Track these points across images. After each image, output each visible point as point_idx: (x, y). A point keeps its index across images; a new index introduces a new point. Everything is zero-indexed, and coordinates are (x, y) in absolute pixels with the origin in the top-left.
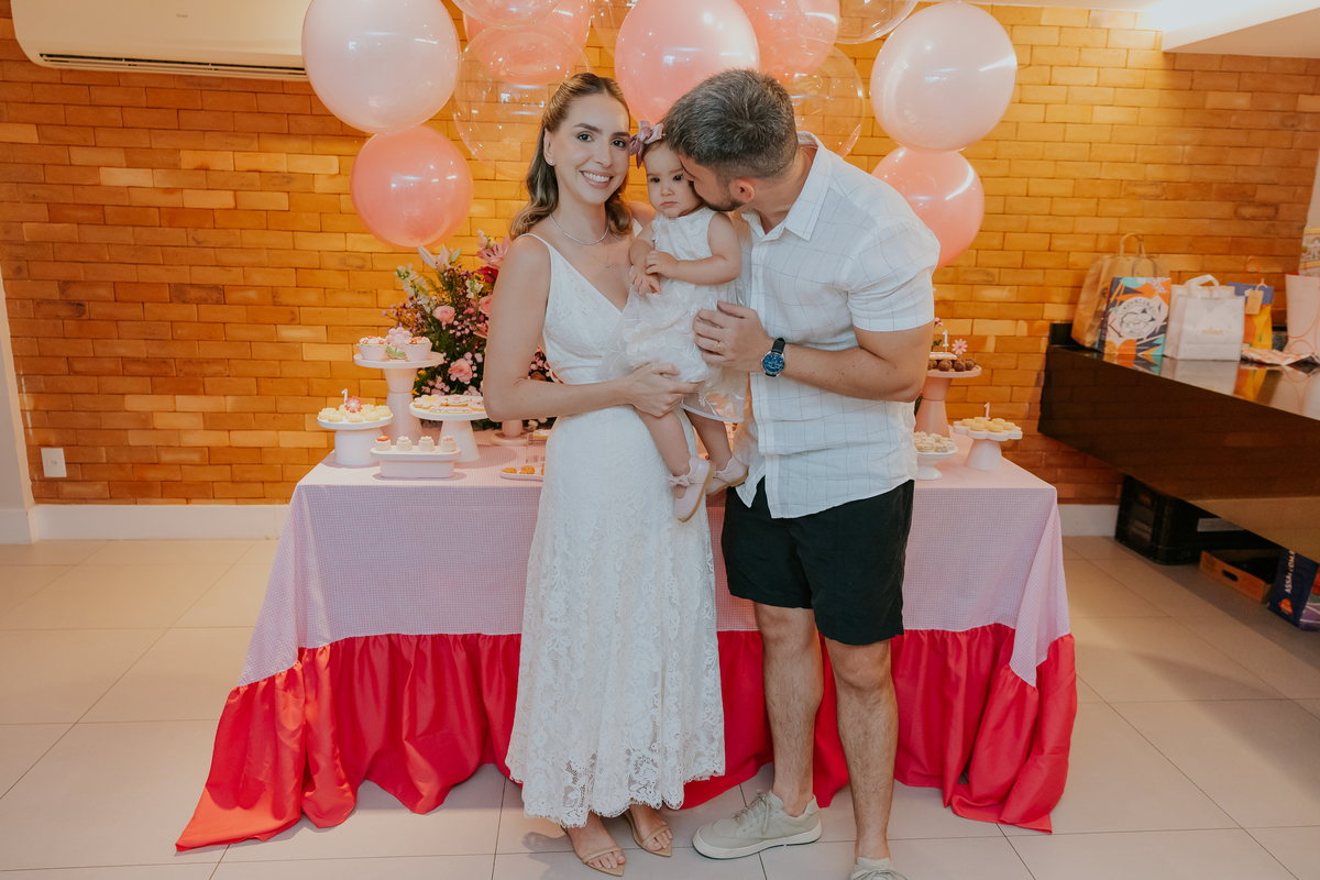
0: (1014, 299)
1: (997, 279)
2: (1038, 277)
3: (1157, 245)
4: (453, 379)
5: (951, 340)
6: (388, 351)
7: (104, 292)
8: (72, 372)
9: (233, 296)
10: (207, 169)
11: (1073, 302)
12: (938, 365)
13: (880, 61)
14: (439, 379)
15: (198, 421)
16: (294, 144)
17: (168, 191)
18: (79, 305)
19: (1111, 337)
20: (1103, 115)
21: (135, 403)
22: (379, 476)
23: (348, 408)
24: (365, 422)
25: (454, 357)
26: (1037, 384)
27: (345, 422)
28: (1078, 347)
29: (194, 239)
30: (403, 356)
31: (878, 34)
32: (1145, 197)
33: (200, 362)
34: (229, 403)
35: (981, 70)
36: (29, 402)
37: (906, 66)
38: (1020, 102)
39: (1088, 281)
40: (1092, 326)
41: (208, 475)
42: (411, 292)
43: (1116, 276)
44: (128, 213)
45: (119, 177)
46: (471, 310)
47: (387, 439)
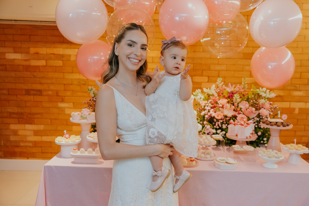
0: (305, 95)
1: (298, 88)
5: (281, 115)
6: (81, 116)
7: (5, 92)
9: (44, 93)
10: (37, 53)
12: (276, 124)
13: (253, 17)
15: (32, 133)
16: (65, 46)
17: (26, 60)
21: (13, 127)
22: (73, 163)
23: (65, 137)
24: (70, 142)
27: (64, 142)
29: (33, 75)
30: (86, 118)
31: (252, 8)
33: (33, 114)
34: (42, 127)
35: (289, 19)
37: (262, 19)
38: (306, 29)
41: (34, 150)
42: (93, 95)
44: (13, 67)
45: (12, 56)
47: (76, 149)
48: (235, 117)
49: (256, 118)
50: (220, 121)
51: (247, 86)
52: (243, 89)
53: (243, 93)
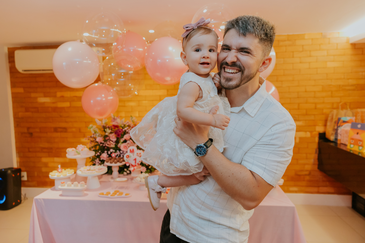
2: (312, 118)
3: (356, 105)
4: (102, 159)
6: (77, 152)
7: (38, 130)
8: (29, 152)
9: (69, 130)
10: (63, 97)
11: (325, 125)
14: (98, 159)
17: (53, 103)
18: (31, 134)
19: (339, 138)
20: (330, 65)
21: (44, 160)
22: (61, 195)
23: (58, 171)
24: (62, 176)
25: (103, 152)
26: (316, 153)
27: (56, 177)
28: (328, 140)
29: (60, 115)
32: (349, 90)
36: (19, 160)
38: (301, 63)
39: (329, 119)
40: (332, 134)
43: (339, 117)
44: (44, 109)
45: (43, 100)
46: (108, 138)
47: (64, 183)
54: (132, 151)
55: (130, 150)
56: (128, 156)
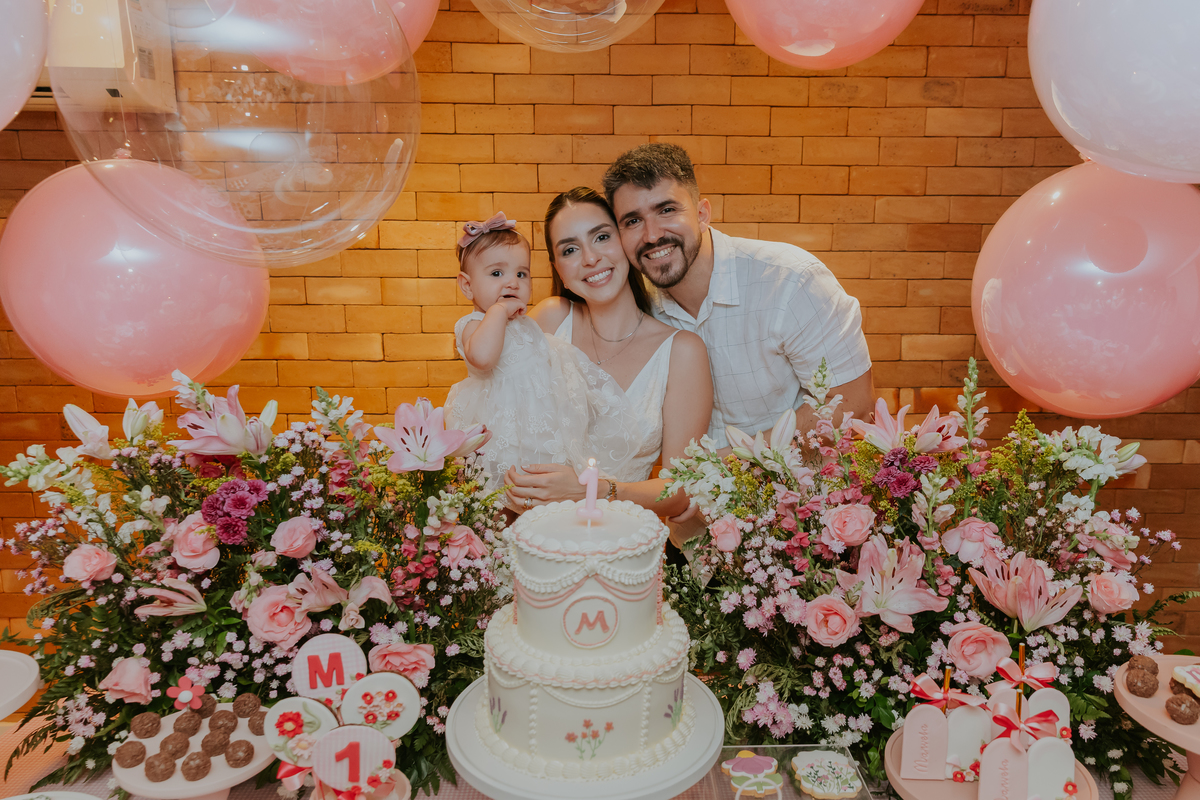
48: (928, 625)
49: (1060, 631)
50: (838, 660)
51: (986, 415)
52: (961, 432)
53: (964, 459)
54: (328, 672)
55: (314, 661)
56: (296, 718)
